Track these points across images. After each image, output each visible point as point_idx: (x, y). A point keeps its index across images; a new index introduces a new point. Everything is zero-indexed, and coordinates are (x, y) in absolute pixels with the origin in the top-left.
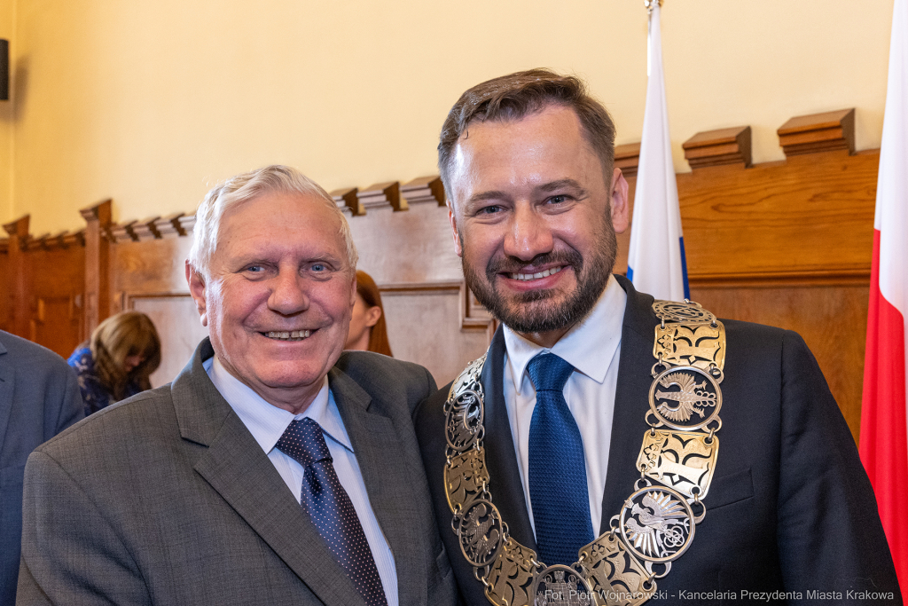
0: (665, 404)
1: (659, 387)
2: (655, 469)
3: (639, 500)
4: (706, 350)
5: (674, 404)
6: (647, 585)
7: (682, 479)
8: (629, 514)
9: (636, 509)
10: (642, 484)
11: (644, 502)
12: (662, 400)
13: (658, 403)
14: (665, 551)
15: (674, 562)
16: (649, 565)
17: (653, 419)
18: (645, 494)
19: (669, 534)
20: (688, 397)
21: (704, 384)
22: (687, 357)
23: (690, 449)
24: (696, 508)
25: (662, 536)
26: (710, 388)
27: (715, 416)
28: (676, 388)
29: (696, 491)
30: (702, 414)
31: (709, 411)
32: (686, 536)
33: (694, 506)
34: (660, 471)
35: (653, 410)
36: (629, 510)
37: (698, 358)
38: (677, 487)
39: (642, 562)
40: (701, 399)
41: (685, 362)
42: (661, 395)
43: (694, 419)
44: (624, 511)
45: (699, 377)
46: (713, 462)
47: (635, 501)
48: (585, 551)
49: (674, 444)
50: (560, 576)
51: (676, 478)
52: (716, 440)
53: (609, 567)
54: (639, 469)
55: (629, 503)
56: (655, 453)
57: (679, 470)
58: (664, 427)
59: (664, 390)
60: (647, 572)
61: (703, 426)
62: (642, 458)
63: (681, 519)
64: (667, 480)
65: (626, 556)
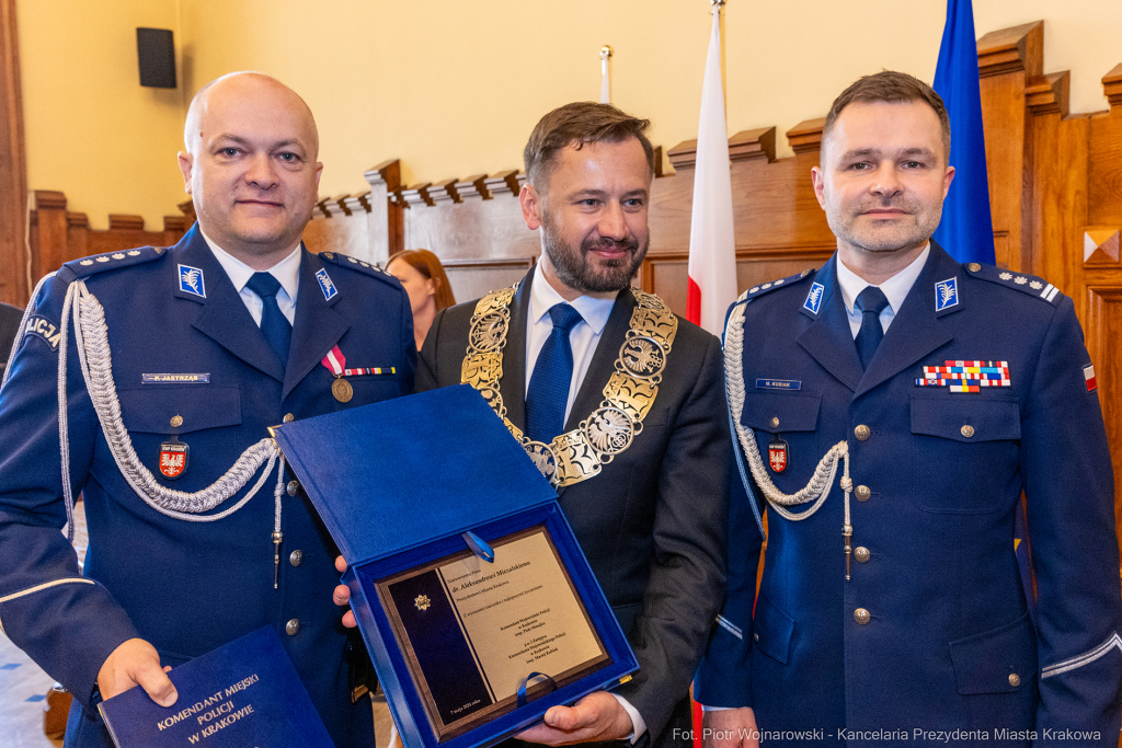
0: (629, 358)
1: (628, 345)
2: (615, 396)
3: (601, 413)
4: (663, 331)
5: (635, 359)
6: (596, 467)
7: (630, 406)
8: (593, 421)
9: (598, 419)
10: (606, 404)
11: (605, 415)
12: (628, 355)
13: (625, 356)
14: (611, 448)
15: (616, 456)
16: (599, 455)
17: (619, 365)
18: (606, 411)
19: (617, 438)
20: (645, 358)
21: (657, 352)
22: (650, 332)
23: (638, 390)
24: (637, 426)
25: (612, 439)
26: (660, 355)
27: (658, 373)
28: (638, 349)
29: (637, 416)
30: (651, 370)
31: (656, 369)
32: (627, 441)
33: (635, 424)
34: (618, 398)
35: (620, 360)
36: (593, 419)
37: (657, 335)
38: (626, 410)
39: (596, 453)
40: (653, 360)
41: (649, 334)
42: (628, 351)
43: (645, 373)
44: (589, 419)
45: (655, 347)
46: (652, 401)
47: (599, 414)
48: (559, 439)
49: (630, 384)
50: (538, 449)
51: (626, 405)
52: (656, 388)
53: (572, 452)
54: (605, 394)
55: (594, 414)
56: (617, 386)
57: (629, 400)
58: (625, 372)
59: (631, 348)
60: (596, 460)
61: (650, 378)
62: (607, 388)
63: (626, 431)
64: (620, 406)
65: (586, 447)
